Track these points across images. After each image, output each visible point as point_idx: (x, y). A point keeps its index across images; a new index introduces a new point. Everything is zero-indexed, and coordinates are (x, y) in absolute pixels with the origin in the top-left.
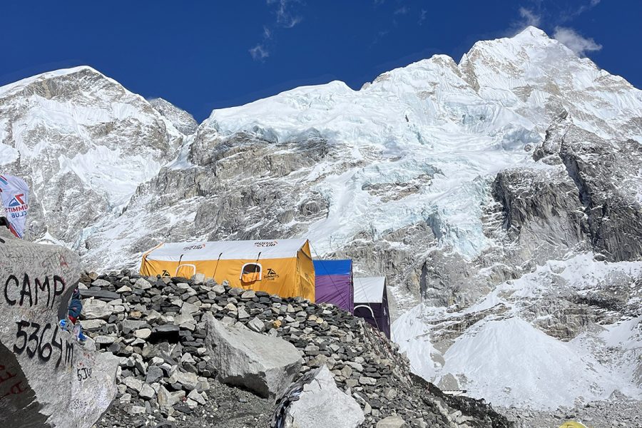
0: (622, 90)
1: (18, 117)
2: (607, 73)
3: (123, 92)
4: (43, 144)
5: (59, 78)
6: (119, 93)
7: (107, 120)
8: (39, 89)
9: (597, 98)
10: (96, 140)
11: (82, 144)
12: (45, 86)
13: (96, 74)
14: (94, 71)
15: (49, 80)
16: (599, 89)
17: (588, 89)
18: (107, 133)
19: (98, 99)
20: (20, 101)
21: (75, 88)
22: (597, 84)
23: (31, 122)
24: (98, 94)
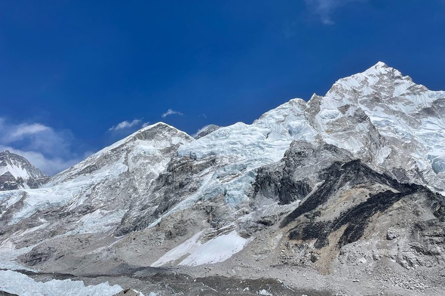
0: (421, 93)
1: (130, 151)
2: (414, 84)
3: (177, 132)
4: (141, 161)
5: (148, 130)
6: (175, 132)
7: (169, 146)
8: (139, 137)
9: (406, 99)
10: (165, 156)
11: (158, 158)
12: (142, 135)
13: (164, 125)
14: (163, 124)
15: (143, 132)
16: (408, 94)
17: (402, 95)
18: (170, 151)
19: (166, 136)
20: (131, 144)
21: (155, 133)
22: (408, 91)
23: (135, 153)
24: (165, 135)
